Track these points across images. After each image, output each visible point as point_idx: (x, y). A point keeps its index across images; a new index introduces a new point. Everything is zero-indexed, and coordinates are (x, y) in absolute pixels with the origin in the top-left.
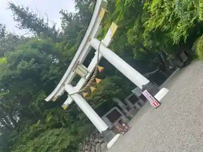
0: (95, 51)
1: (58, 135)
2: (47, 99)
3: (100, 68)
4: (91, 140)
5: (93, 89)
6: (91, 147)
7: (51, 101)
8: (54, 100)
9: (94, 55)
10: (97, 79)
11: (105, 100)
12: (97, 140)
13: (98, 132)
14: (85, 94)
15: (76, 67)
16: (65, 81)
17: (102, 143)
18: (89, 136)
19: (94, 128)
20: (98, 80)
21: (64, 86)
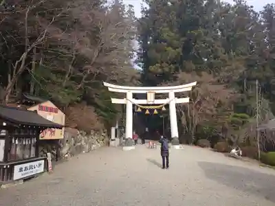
0: (168, 97)
2: (106, 84)
3: (164, 109)
5: (147, 112)
8: (110, 89)
9: (166, 99)
10: (156, 110)
15: (150, 92)
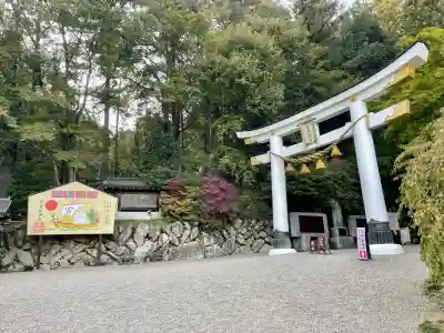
0: (349, 120)
1: (222, 190)
2: (240, 135)
3: (336, 151)
4: (257, 227)
5: (305, 169)
6: (250, 237)
7: (242, 141)
8: (247, 142)
9: (344, 125)
10: (320, 161)
11: (316, 193)
12: (263, 234)
13: (272, 227)
14: (290, 168)
15: (306, 123)
16: (279, 129)
17: (266, 242)
18: (258, 221)
19: (270, 217)
20: (320, 165)
21: (273, 134)
